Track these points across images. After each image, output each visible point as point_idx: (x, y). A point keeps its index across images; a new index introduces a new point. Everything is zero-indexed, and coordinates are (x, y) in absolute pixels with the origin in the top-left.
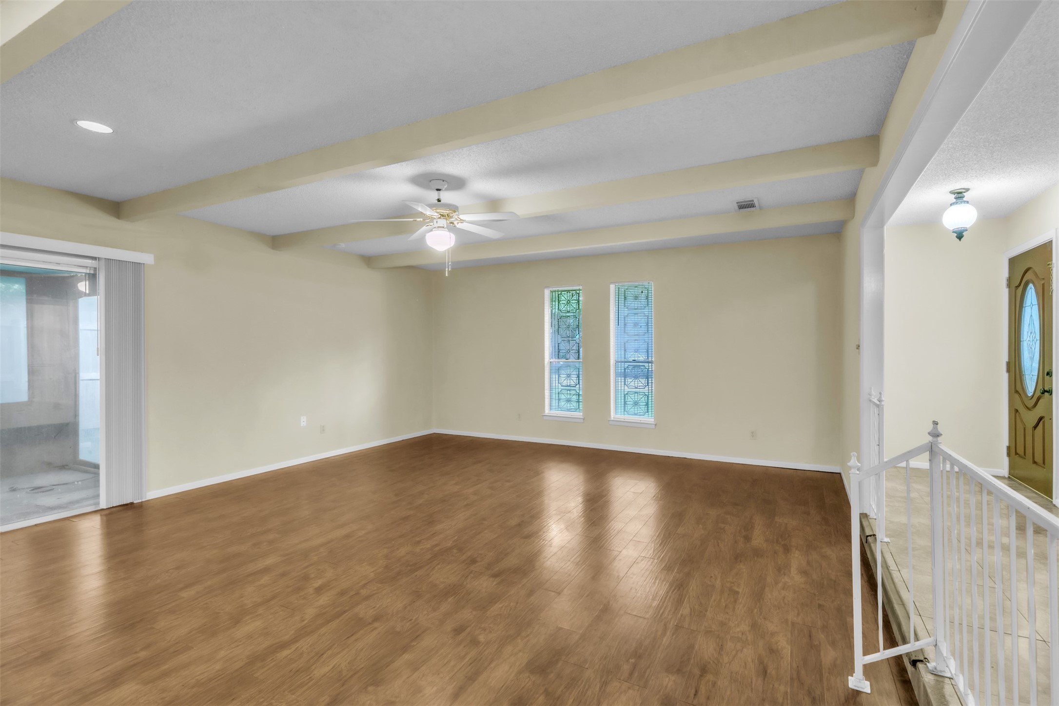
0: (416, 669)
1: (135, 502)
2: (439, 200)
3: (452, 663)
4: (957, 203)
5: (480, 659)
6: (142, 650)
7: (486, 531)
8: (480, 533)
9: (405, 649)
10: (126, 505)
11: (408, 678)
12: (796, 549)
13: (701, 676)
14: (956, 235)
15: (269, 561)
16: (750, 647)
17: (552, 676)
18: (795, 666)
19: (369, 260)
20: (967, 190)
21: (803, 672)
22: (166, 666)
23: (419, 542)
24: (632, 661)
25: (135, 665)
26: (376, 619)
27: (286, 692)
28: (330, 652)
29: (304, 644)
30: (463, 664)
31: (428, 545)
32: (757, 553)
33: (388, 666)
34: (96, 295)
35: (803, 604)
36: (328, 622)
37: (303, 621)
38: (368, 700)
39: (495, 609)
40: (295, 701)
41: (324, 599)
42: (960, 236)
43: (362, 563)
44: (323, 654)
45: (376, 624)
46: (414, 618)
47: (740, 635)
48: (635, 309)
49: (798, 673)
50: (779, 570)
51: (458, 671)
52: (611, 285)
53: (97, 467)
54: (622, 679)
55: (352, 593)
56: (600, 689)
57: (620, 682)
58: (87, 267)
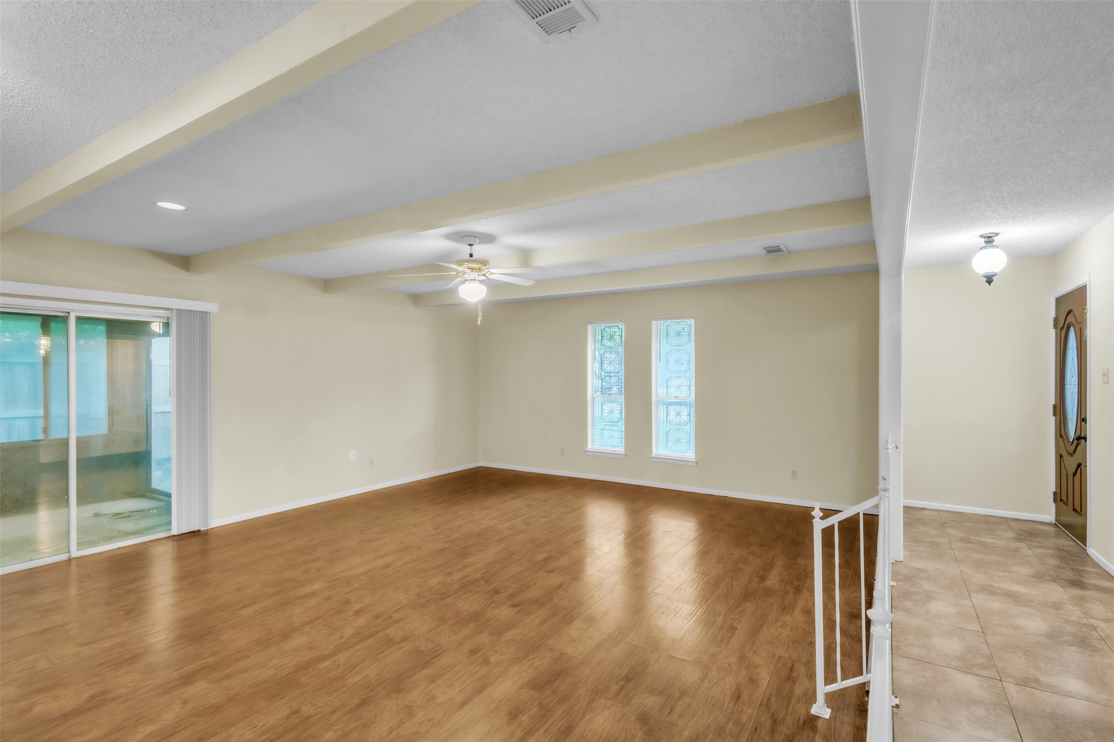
0: (433, 682)
1: (202, 529)
2: (471, 255)
3: (464, 678)
4: (986, 247)
5: (489, 676)
6: (209, 656)
7: (514, 565)
8: (507, 566)
9: (426, 665)
10: (194, 532)
11: (425, 688)
12: (808, 590)
13: (680, 698)
14: (986, 279)
15: (316, 587)
16: (732, 676)
17: (547, 692)
18: (768, 693)
19: (416, 298)
20: (997, 234)
21: (773, 699)
22: (228, 671)
23: (450, 573)
24: (622, 683)
25: (204, 668)
26: (404, 639)
27: (324, 694)
28: (362, 665)
29: (342, 658)
30: (473, 679)
31: (458, 576)
32: (769, 592)
33: (409, 678)
34: (169, 336)
35: (795, 640)
36: (363, 640)
37: (342, 638)
38: (389, 704)
39: (508, 636)
40: (330, 702)
41: (361, 621)
42: (989, 281)
43: (397, 591)
44: (356, 667)
45: (404, 644)
46: (437, 640)
47: (726, 666)
48: (677, 346)
49: (769, 700)
50: (783, 609)
51: (469, 684)
52: (653, 322)
53: (169, 495)
54: (608, 697)
55: (386, 617)
56: (588, 704)
57: (606, 700)
58: (161, 317)
